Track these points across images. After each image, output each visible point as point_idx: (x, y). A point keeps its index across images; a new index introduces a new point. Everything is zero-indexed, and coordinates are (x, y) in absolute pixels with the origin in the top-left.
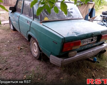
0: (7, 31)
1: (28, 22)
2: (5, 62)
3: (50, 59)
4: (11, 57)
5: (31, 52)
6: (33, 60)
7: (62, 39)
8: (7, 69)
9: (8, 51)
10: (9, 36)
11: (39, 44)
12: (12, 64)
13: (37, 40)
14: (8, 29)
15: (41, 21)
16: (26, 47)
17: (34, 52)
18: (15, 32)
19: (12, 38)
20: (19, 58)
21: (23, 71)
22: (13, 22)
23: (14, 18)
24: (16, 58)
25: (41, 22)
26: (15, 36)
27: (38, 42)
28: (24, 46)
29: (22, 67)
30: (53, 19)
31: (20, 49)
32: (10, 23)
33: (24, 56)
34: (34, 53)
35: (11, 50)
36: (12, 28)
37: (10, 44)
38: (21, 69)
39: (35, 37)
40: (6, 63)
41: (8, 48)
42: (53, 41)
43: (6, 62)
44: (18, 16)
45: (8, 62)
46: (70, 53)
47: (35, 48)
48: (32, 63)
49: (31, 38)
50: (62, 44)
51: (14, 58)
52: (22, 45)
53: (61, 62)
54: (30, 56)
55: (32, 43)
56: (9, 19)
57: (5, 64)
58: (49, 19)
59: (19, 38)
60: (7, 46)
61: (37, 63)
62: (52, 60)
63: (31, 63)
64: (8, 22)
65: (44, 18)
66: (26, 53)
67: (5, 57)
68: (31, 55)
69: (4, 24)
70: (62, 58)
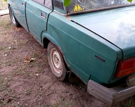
0: (7, 27)
1: (42, 15)
2: (5, 87)
3: (89, 88)
4: (16, 78)
5: (49, 67)
6: (54, 83)
7: (117, 52)
8: (10, 101)
9: (10, 65)
10: (10, 38)
11: (64, 56)
12: (19, 92)
13: (60, 48)
14: (8, 25)
15: (68, 12)
16: (40, 58)
17: (54, 67)
18: (19, 29)
19: (16, 41)
20: (29, 79)
21: (38, 104)
22: (15, 11)
23: (16, 4)
24: (25, 80)
25: (68, 16)
26: (21, 36)
27: (62, 52)
28: (36, 56)
29: (36, 96)
30: (91, 7)
31: (30, 62)
32: (10, 14)
33: (38, 75)
34: (56, 70)
35: (15, 63)
36: (14, 22)
37: (13, 52)
38: (35, 100)
39: (56, 43)
40: (8, 89)
41: (10, 60)
42: (96, 56)
43: (8, 86)
44: (24, 3)
45: (12, 87)
46: (130, 80)
47: (57, 61)
48: (53, 88)
49: (49, 44)
50: (117, 63)
51: (21, 79)
52: (32, 53)
53: (112, 97)
54: (48, 74)
55: (50, 53)
56: (9, 7)
57: (6, 92)
58: (83, 9)
59: (27, 41)
60: (8, 55)
61: (61, 88)
62: (93, 90)
63: (51, 88)
64: (7, 11)
65: (73, 7)
66: (40, 69)
67: (6, 78)
68: (50, 74)
69: (1, 16)
70: (113, 87)
